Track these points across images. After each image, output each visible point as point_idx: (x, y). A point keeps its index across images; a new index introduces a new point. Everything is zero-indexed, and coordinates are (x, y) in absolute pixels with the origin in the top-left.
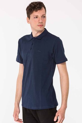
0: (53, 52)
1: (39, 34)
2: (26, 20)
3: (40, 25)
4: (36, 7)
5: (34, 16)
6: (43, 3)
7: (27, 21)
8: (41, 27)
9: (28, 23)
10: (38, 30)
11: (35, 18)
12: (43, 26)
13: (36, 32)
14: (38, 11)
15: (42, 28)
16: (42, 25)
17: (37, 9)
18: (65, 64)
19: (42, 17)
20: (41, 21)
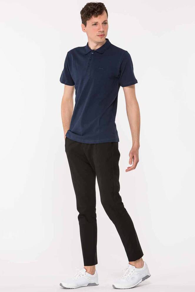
0: (120, 72)
1: (98, 47)
2: (81, 27)
3: (101, 34)
4: (96, 12)
5: (93, 23)
6: (104, 4)
7: (83, 29)
8: (101, 38)
9: (84, 32)
10: (97, 41)
11: (93, 25)
12: (105, 36)
13: (95, 45)
14: (99, 17)
15: (103, 38)
16: (103, 34)
17: (96, 13)
18: (134, 88)
19: (103, 23)
20: (102, 30)
